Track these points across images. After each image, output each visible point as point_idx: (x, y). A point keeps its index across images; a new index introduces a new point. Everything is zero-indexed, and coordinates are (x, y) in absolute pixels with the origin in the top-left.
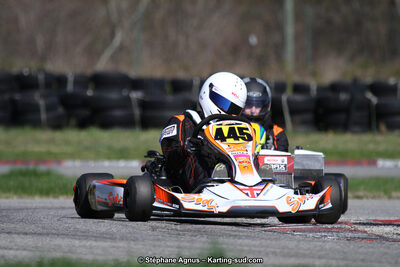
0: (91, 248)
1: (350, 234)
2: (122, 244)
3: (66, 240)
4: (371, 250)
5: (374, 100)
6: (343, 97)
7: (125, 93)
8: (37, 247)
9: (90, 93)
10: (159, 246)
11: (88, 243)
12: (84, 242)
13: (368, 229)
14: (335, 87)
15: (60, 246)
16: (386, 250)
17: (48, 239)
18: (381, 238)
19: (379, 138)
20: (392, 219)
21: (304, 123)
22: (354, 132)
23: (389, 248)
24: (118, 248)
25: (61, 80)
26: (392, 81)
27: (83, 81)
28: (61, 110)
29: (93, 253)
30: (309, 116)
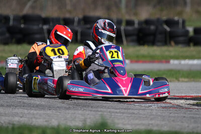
0: (33, 114)
1: (163, 105)
2: (49, 112)
3: (20, 109)
4: (176, 115)
5: (168, 29)
6: (152, 27)
7: (40, 26)
8: (5, 114)
9: (22, 26)
10: (69, 113)
11: (32, 112)
12: (29, 111)
13: (172, 101)
14: (147, 22)
15: (18, 113)
16: (185, 115)
17: (11, 109)
18: (179, 107)
19: (171, 49)
20: (183, 95)
21: (132, 41)
22: (158, 46)
23: (185, 113)
24: (48, 114)
25: (7, 18)
26: (176, 18)
27: (18, 19)
28: (7, 35)
29: (35, 118)
30: (135, 38)
